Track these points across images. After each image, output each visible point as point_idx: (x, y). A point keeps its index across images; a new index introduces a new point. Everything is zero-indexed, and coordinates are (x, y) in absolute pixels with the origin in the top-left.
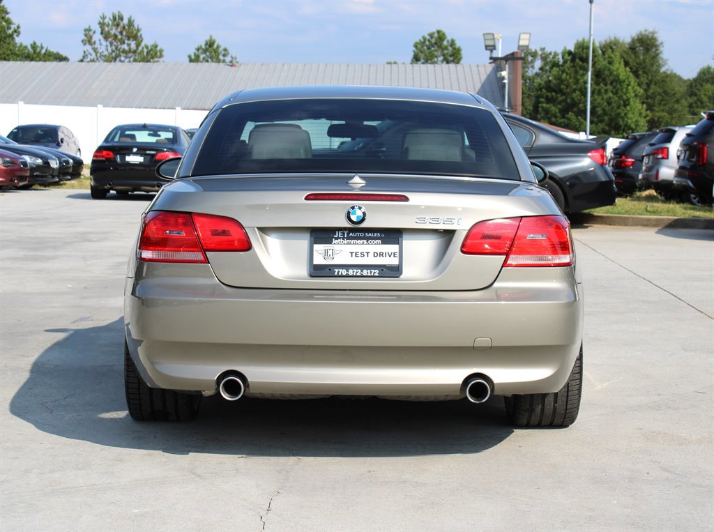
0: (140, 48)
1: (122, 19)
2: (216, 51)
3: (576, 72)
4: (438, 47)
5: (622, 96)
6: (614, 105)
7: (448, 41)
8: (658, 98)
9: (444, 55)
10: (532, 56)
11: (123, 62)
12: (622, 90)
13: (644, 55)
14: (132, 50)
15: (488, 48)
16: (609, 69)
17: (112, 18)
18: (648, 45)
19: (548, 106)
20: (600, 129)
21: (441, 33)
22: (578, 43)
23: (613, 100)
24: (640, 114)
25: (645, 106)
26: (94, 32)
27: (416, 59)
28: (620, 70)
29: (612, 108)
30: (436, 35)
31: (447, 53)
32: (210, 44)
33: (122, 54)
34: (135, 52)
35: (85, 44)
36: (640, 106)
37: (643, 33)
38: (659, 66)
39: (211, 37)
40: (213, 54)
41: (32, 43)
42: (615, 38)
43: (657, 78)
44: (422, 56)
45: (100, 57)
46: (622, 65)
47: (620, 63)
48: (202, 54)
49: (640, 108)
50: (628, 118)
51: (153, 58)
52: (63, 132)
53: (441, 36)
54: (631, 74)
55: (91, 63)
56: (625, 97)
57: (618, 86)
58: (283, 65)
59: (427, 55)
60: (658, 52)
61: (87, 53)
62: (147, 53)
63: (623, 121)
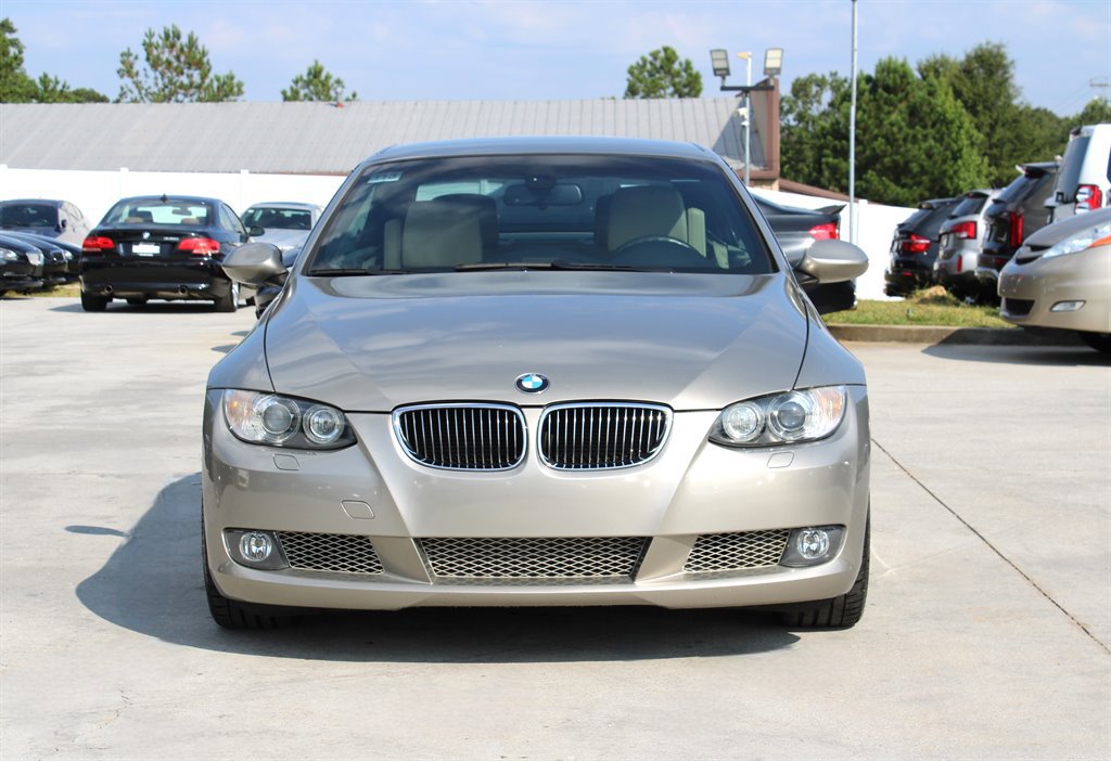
0: (207, 81)
1: (178, 37)
2: (324, 84)
3: (879, 109)
4: (665, 73)
5: (949, 144)
6: (937, 158)
7: (681, 64)
8: (1008, 147)
9: (674, 85)
10: (818, 85)
11: (182, 102)
12: (949, 135)
13: (984, 79)
14: (195, 84)
15: (718, 72)
16: (930, 104)
17: (163, 36)
18: (991, 65)
19: (836, 161)
20: (916, 195)
21: (669, 52)
22: (880, 64)
23: (935, 150)
24: (979, 172)
25: (986, 160)
26: (136, 58)
27: (632, 92)
28: (947, 104)
29: (935, 163)
30: (662, 54)
31: (680, 82)
32: (315, 73)
33: (179, 91)
34: (199, 87)
35: (122, 77)
36: (978, 160)
37: (984, 46)
38: (1009, 97)
39: (316, 62)
40: (320, 87)
41: (42, 75)
42: (943, 56)
43: (1006, 115)
44: (640, 86)
45: (146, 95)
46: (951, 97)
47: (946, 94)
48: (303, 88)
49: (979, 162)
50: (959, 178)
51: (226, 95)
52: (66, 211)
53: (670, 56)
54: (964, 110)
55: (132, 104)
56: (955, 147)
57: (944, 129)
58: (416, 104)
59: (649, 85)
60: (1007, 75)
61: (125, 90)
62: (218, 88)
63: (952, 183)
